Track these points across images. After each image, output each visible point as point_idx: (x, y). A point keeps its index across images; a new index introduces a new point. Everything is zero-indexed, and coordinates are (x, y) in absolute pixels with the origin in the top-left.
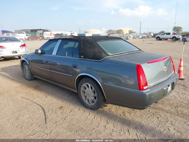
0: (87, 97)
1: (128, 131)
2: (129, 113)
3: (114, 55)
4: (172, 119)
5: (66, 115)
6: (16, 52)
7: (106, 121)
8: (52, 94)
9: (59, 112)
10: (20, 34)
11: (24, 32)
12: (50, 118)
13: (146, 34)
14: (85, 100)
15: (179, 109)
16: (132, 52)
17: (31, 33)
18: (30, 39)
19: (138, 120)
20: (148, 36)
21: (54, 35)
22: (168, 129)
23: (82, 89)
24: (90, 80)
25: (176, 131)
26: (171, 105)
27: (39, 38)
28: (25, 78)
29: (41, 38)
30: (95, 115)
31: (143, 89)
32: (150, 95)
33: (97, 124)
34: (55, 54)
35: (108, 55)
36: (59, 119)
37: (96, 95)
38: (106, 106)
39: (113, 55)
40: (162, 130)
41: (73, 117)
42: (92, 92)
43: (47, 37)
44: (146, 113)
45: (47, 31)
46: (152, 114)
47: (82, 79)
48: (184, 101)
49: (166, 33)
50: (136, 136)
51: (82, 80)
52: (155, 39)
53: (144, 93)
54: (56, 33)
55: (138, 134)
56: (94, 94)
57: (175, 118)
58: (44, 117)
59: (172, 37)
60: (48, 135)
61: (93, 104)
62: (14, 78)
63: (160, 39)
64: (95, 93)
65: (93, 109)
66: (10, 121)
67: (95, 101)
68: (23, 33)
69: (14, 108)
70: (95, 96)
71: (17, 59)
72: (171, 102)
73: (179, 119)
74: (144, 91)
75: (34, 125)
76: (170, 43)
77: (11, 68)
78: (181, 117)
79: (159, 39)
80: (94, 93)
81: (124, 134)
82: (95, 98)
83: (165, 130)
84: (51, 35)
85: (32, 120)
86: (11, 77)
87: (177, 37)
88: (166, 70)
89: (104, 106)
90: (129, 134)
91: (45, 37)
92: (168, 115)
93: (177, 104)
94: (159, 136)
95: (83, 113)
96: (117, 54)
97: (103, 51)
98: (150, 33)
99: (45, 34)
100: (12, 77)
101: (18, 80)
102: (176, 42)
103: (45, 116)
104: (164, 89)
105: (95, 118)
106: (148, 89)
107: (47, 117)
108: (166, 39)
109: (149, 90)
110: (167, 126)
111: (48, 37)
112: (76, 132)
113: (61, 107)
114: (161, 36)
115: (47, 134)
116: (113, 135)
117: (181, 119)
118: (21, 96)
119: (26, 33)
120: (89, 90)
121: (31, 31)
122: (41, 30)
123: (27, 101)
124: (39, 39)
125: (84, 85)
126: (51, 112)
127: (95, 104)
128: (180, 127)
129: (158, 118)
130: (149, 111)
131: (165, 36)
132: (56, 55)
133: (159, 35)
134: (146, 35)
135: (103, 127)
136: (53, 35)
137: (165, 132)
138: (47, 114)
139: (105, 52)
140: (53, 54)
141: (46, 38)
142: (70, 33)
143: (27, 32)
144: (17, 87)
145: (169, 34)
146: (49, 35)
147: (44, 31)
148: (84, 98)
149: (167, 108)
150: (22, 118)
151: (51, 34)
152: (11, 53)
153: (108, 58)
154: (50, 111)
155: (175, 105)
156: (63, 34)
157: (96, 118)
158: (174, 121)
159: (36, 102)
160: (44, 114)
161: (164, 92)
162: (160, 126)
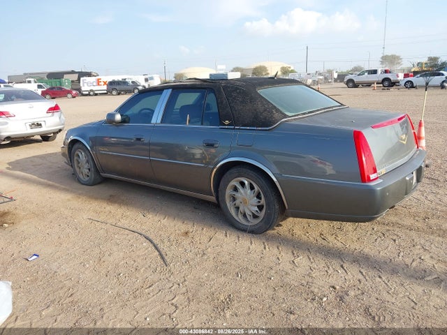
0: (241, 209)
1: (342, 266)
2: (334, 236)
3: (297, 115)
4: (423, 241)
5: (203, 247)
6: (39, 125)
7: (290, 253)
8: (155, 209)
9: (186, 242)
10: (23, 84)
11: (32, 80)
12: (170, 254)
13: (320, 74)
14: (237, 215)
15: (432, 222)
16: (330, 108)
17: (50, 81)
18: (48, 97)
19: (354, 246)
20: (326, 78)
21: (105, 83)
22: (420, 258)
23: (229, 191)
24: (249, 171)
25: (435, 261)
26: (414, 216)
27: (69, 92)
28: (79, 181)
29: (74, 92)
30: (264, 243)
31: (369, 180)
32: (383, 191)
33: (274, 259)
34: (159, 121)
35: (286, 116)
36: (190, 255)
37: (263, 201)
38: (281, 225)
39: (295, 116)
40: (408, 261)
41: (219, 249)
42: (252, 195)
43: (89, 89)
44: (369, 233)
45: (89, 75)
46: (380, 234)
47: (228, 170)
48: (438, 207)
49: (367, 71)
50: (360, 274)
51: (230, 171)
52: (343, 85)
53: (370, 186)
54: (110, 79)
55: (362, 270)
56: (258, 200)
57: (428, 239)
58: (157, 253)
59: (381, 79)
60: (181, 285)
61: (256, 221)
62: (51, 183)
63: (356, 85)
64: (260, 199)
65: (255, 232)
66: (87, 266)
67: (262, 214)
68: (29, 82)
69: (81, 241)
70: (259, 204)
71: (37, 141)
72: (413, 210)
73: (437, 238)
74: (372, 184)
75: (142, 271)
76: (378, 93)
77: (31, 161)
78: (439, 236)
79: (353, 84)
80: (258, 196)
81: (336, 273)
82: (261, 208)
83: (413, 261)
84: (99, 84)
85: (135, 261)
86: (42, 180)
87: (392, 79)
88: (405, 143)
89: (277, 226)
90: (346, 271)
91: (83, 89)
92: (413, 233)
93: (427, 213)
94: (405, 271)
95: (237, 241)
96: (304, 114)
97: (275, 107)
98: (330, 72)
99: (84, 83)
100: (46, 181)
101: (63, 187)
102: (392, 89)
103: (159, 251)
104: (407, 178)
105: (265, 248)
106: (378, 179)
107: (163, 254)
108: (369, 85)
109: (379, 181)
110: (415, 253)
111: (92, 91)
112: (238, 276)
113: (187, 233)
114: (357, 79)
115: (179, 285)
116: (314, 275)
117: (441, 239)
118: (85, 217)
119: (36, 82)
120: (246, 193)
121: (47, 76)
122: (73, 72)
123: (103, 226)
124: (69, 96)
125: (234, 183)
126: (167, 244)
127: (261, 222)
128: (442, 253)
129: (395, 241)
130: (373, 229)
131: (367, 78)
132: (161, 123)
133: (350, 76)
134: (321, 77)
135: (288, 264)
136: (102, 83)
137: (414, 264)
138: (161, 246)
139: (278, 110)
140: (153, 121)
141: (87, 93)
142: (144, 77)
143: (38, 78)
144: (69, 200)
145: (375, 72)
146: (95, 84)
147: (82, 74)
148: (233, 212)
149: (408, 222)
150: (111, 259)
151: (98, 82)
152: (29, 127)
153: (286, 121)
154: (166, 241)
155: (423, 215)
156: (127, 80)
157: (267, 247)
158: (428, 244)
159: (126, 226)
160: (153, 248)
161: (407, 185)
162: (402, 254)
